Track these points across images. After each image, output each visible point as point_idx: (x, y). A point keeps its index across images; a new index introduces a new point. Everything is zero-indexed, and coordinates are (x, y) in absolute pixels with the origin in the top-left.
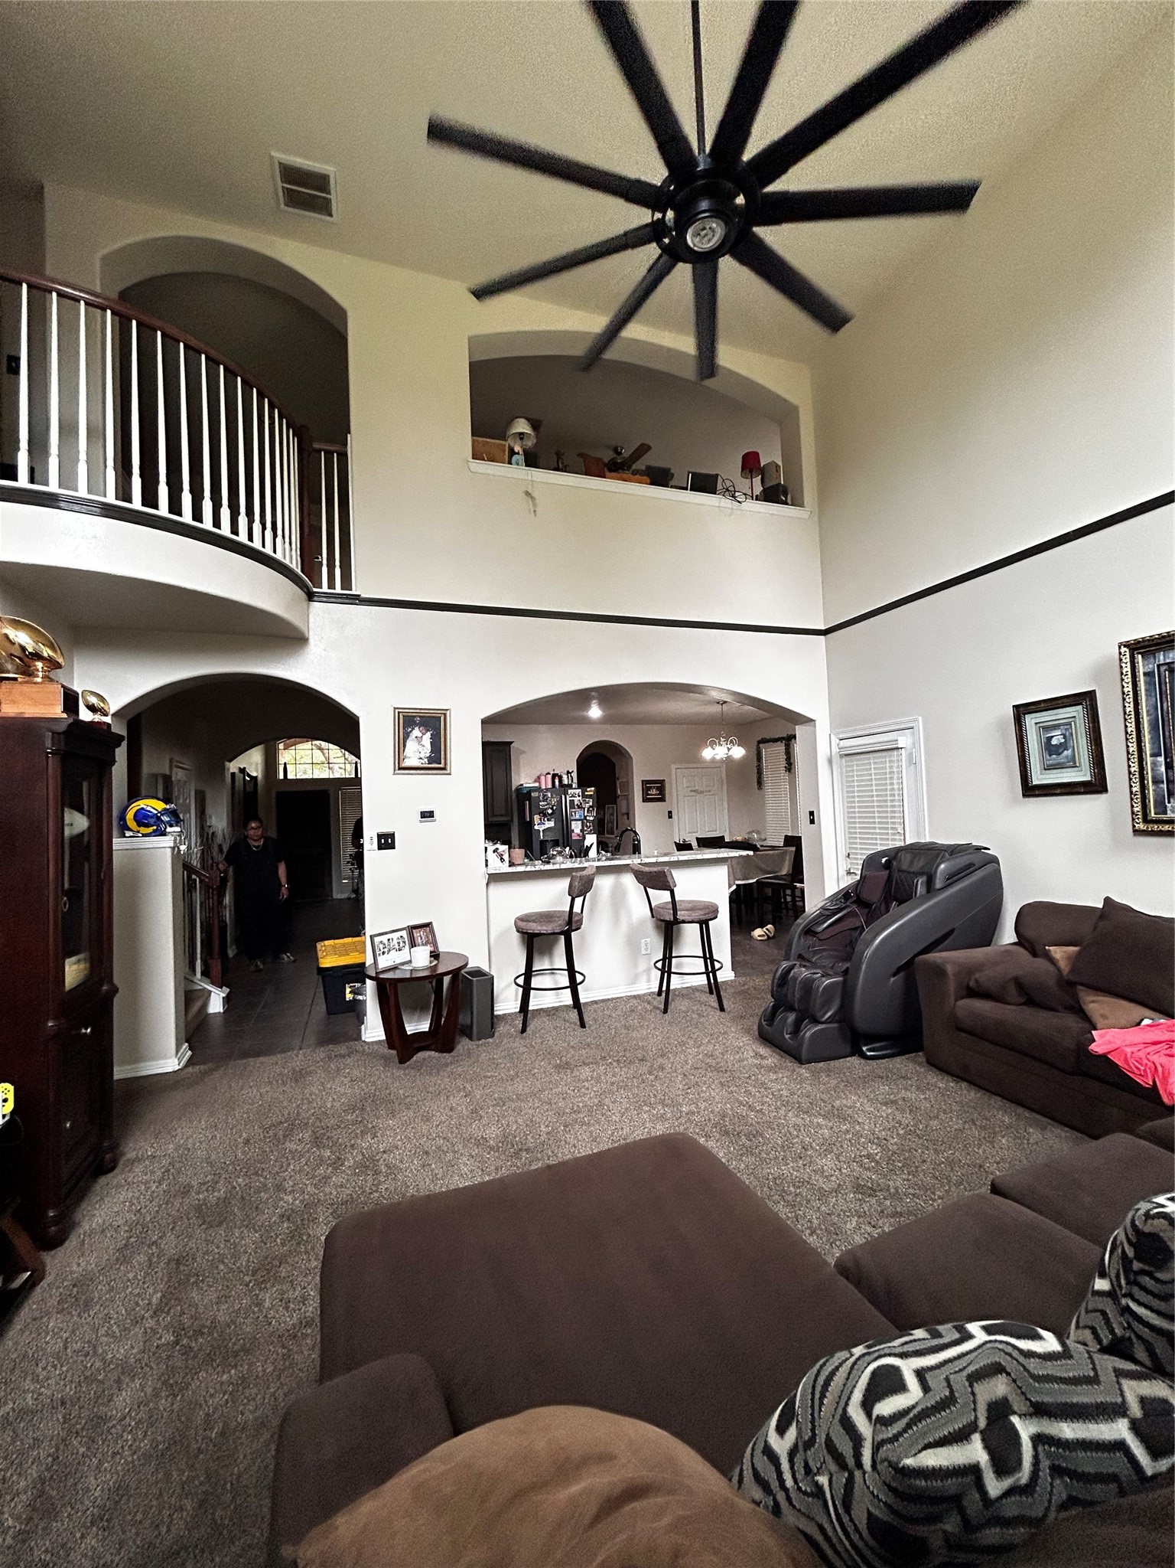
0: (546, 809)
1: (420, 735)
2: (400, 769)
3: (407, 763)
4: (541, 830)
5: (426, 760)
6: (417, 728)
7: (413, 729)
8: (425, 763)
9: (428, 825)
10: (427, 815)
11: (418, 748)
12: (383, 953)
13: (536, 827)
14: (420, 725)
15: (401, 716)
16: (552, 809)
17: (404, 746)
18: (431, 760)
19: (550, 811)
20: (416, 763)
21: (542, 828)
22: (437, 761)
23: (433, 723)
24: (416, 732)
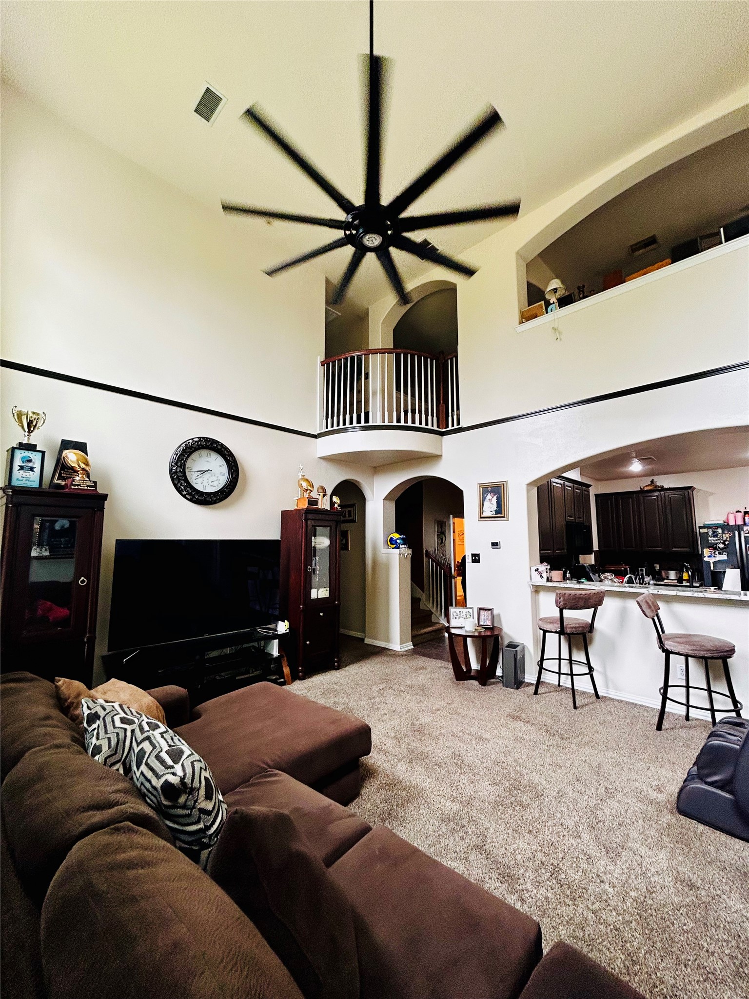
0: (716, 544)
1: (491, 498)
2: (481, 518)
3: (485, 515)
4: (711, 562)
5: (494, 512)
6: (489, 494)
7: (487, 495)
8: (493, 514)
9: (495, 551)
10: (495, 545)
11: (490, 506)
12: (456, 618)
13: (706, 559)
14: (491, 492)
15: (481, 489)
16: (724, 543)
17: (483, 505)
18: (497, 512)
19: (721, 546)
20: (490, 515)
21: (712, 560)
22: (500, 511)
23: (497, 490)
24: (489, 496)
